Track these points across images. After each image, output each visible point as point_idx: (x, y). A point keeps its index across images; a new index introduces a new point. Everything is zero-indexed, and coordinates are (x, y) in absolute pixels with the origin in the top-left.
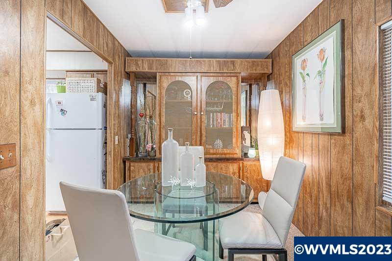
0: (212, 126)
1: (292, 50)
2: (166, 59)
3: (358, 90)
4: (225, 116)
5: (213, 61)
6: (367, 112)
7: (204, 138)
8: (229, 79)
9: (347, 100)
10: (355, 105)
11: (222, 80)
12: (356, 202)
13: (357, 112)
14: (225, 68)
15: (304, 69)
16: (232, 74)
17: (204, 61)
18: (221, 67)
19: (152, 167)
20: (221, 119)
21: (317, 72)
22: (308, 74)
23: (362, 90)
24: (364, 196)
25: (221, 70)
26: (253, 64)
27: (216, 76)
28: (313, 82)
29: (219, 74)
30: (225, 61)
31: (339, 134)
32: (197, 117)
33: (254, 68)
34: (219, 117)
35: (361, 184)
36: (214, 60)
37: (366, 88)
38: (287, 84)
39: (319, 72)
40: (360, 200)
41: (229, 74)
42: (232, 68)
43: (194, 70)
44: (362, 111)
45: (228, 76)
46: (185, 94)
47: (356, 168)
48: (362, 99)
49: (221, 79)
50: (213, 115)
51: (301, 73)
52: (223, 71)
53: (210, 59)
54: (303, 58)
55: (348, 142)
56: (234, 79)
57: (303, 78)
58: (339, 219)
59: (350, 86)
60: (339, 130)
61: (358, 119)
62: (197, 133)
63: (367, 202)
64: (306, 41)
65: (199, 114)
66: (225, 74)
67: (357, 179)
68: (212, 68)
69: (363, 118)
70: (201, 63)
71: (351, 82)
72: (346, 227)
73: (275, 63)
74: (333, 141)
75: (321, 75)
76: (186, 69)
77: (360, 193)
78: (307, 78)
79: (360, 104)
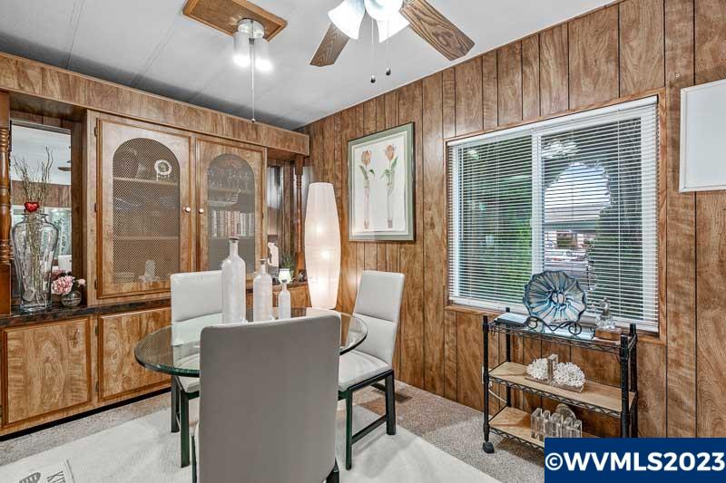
0: (215, 235)
1: (346, 135)
2: (116, 85)
3: (429, 199)
4: (240, 217)
5: (221, 116)
6: (436, 220)
7: (204, 258)
8: (249, 155)
9: (418, 206)
10: (426, 212)
11: (237, 154)
12: (427, 308)
13: (428, 220)
14: (242, 135)
15: (366, 163)
16: (252, 147)
17: (205, 113)
18: (237, 132)
19: (81, 330)
20: (232, 223)
21: (383, 171)
22: (371, 171)
23: (432, 199)
24: (435, 301)
25: (237, 136)
26: (286, 137)
27: (226, 145)
28: (379, 181)
29: (231, 143)
30: (242, 122)
31: (409, 242)
32: (190, 216)
33: (287, 144)
34: (229, 218)
35: (432, 290)
36: (225, 116)
37: (436, 197)
38: (337, 178)
39: (387, 171)
40: (431, 305)
41: (247, 146)
42: (255, 136)
43: (182, 125)
44: (432, 219)
45: (247, 149)
46: (157, 169)
47: (428, 276)
48: (433, 207)
49: (235, 151)
50: (218, 214)
51: (361, 167)
52: (239, 137)
53: (217, 112)
54: (365, 149)
55: (419, 250)
56: (257, 155)
57: (365, 173)
58: (410, 333)
59: (421, 193)
60: (411, 238)
61: (429, 227)
62: (190, 248)
63: (437, 306)
64: (368, 129)
65: (194, 211)
66: (242, 145)
67: (429, 285)
68: (219, 128)
69: (433, 225)
70: (198, 115)
71: (421, 188)
72: (418, 338)
73: (314, 143)
74: (403, 250)
75: (389, 175)
76: (165, 118)
77: (430, 298)
78: (370, 174)
79: (430, 212)
